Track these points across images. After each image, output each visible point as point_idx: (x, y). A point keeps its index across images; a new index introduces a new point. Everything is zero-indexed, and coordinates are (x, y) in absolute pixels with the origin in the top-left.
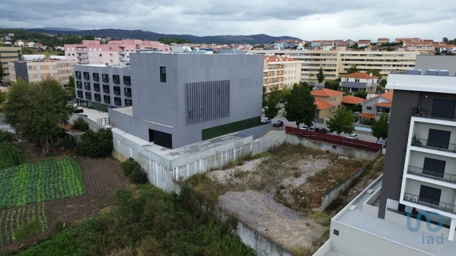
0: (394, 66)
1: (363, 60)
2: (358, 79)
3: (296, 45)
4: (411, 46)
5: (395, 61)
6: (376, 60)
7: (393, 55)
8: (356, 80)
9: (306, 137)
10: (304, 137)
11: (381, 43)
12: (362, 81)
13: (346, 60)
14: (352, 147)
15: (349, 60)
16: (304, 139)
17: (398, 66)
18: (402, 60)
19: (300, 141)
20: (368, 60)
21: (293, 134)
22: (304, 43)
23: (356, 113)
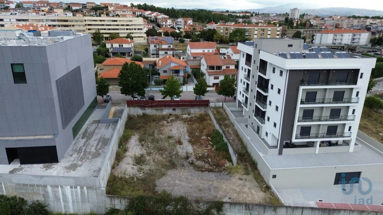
0: (127, 29)
1: (103, 25)
2: (121, 44)
3: (7, 5)
4: (118, 10)
5: (128, 25)
6: (114, 25)
7: (125, 21)
8: (120, 46)
9: (148, 107)
10: (147, 107)
11: (90, 6)
12: (125, 46)
13: (89, 25)
14: (188, 106)
15: (91, 25)
16: (147, 108)
17: (130, 29)
18: (132, 25)
19: (143, 111)
20: (107, 25)
21: (135, 107)
22: (15, 4)
23: (155, 76)
